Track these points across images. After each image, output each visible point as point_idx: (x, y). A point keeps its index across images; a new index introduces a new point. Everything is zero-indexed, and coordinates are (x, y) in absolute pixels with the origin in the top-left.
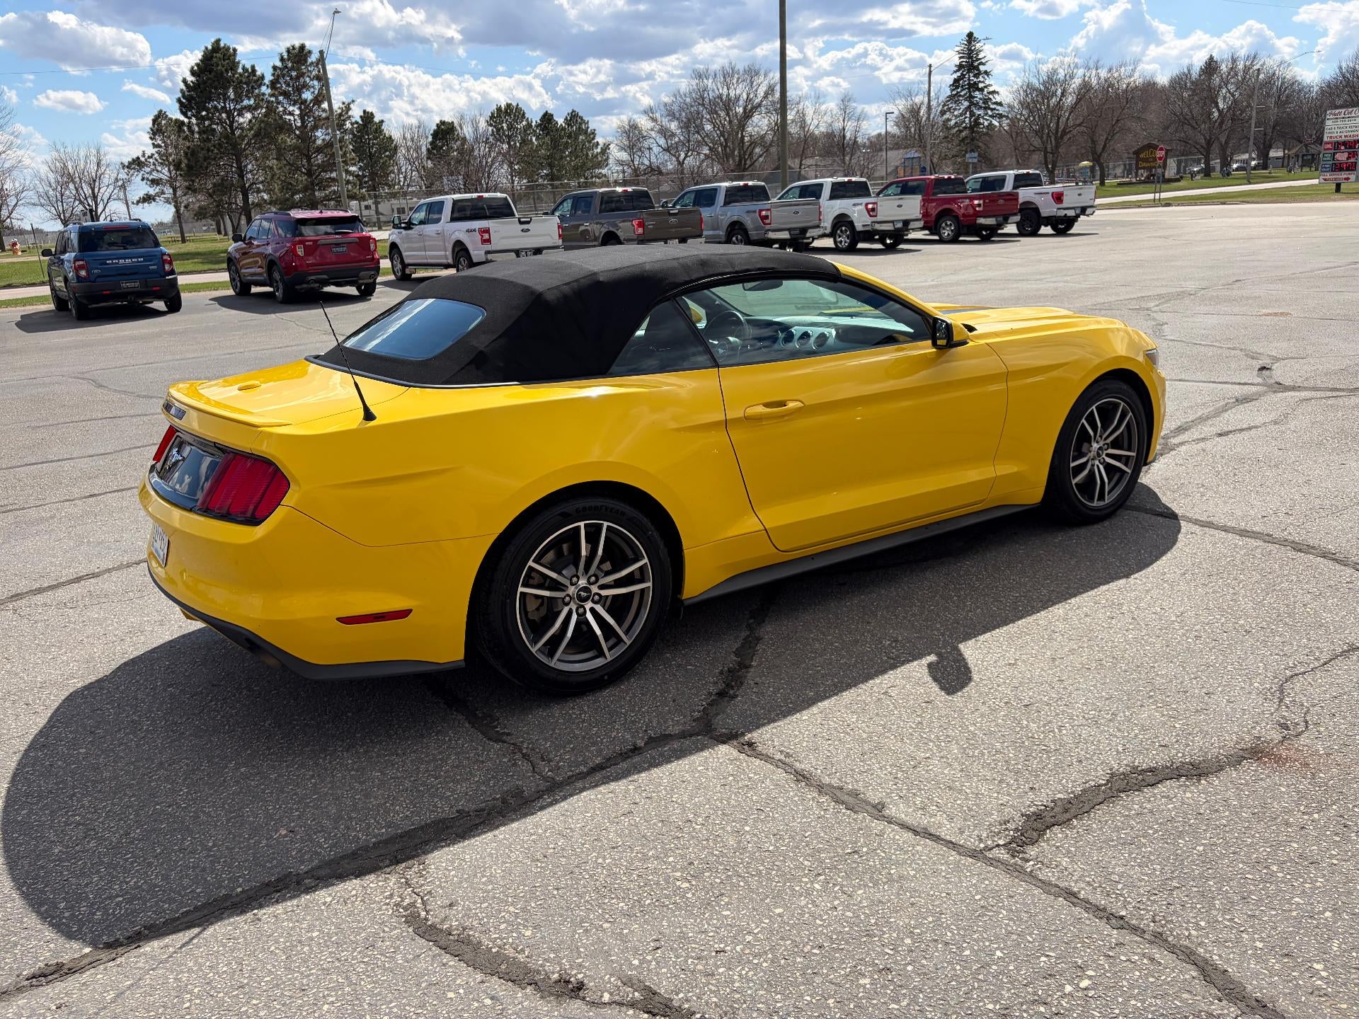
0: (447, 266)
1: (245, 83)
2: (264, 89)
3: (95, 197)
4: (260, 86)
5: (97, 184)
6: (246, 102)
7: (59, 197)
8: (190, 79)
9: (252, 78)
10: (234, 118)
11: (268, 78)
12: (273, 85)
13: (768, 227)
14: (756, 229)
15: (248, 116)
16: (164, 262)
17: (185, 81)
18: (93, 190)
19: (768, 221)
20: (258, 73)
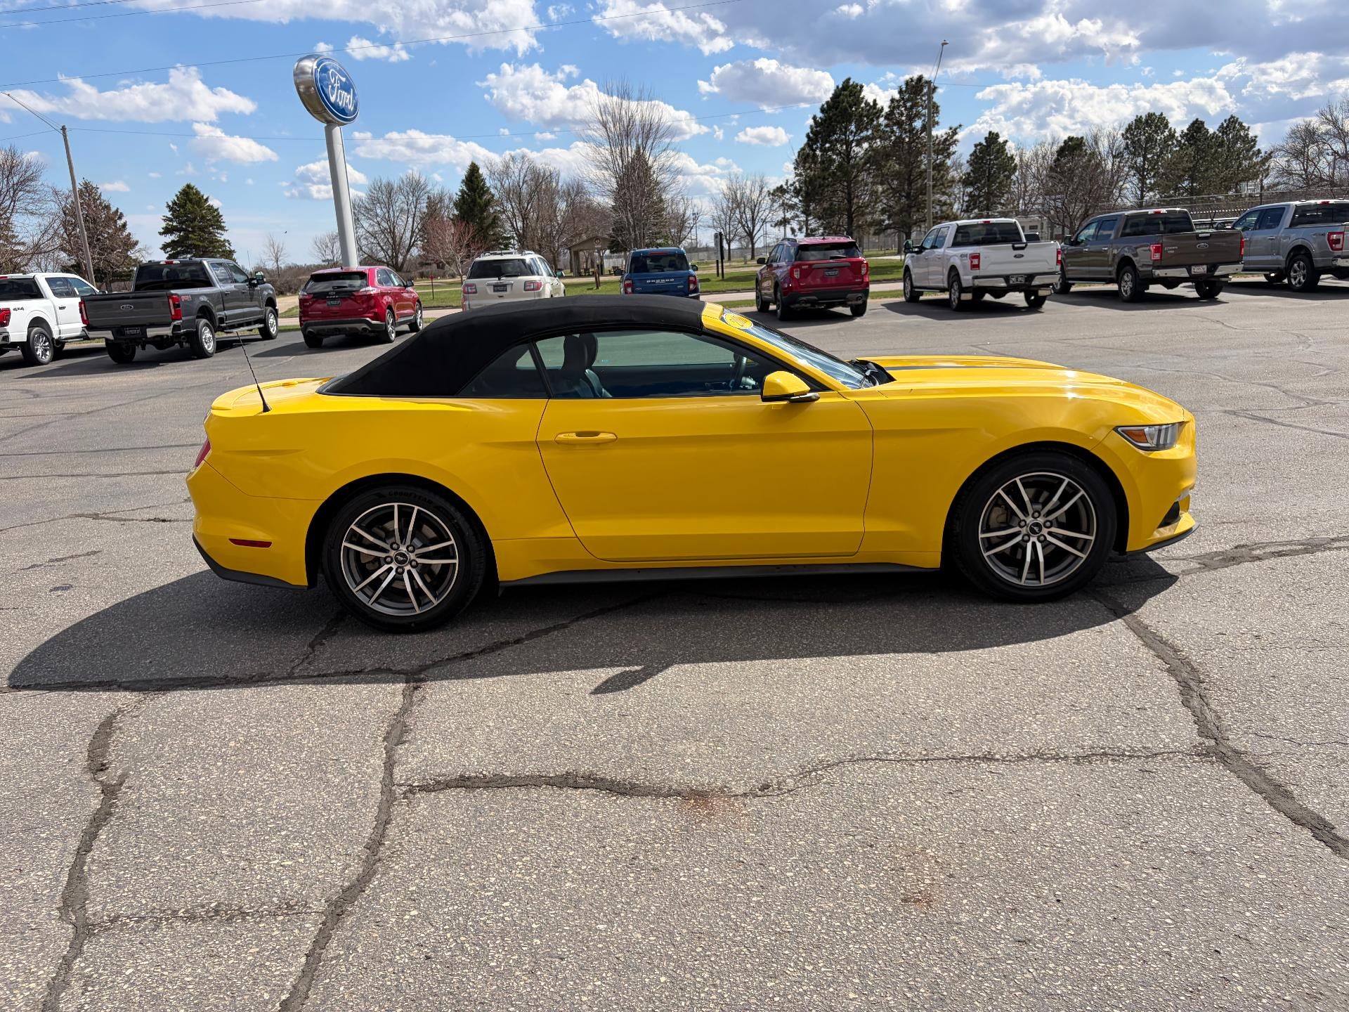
0: (942, 290)
1: (865, 116)
2: (881, 120)
3: (753, 220)
4: (878, 118)
5: (757, 208)
6: (864, 134)
7: (728, 221)
8: (819, 115)
9: (874, 110)
10: (851, 148)
11: (886, 110)
12: (888, 117)
13: (1338, 253)
14: (1323, 254)
15: (866, 145)
16: (689, 282)
17: (814, 118)
18: (753, 213)
19: (1338, 246)
20: (879, 106)
